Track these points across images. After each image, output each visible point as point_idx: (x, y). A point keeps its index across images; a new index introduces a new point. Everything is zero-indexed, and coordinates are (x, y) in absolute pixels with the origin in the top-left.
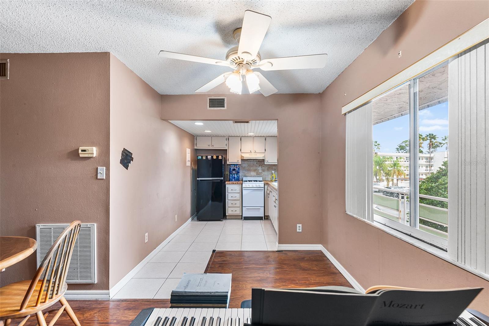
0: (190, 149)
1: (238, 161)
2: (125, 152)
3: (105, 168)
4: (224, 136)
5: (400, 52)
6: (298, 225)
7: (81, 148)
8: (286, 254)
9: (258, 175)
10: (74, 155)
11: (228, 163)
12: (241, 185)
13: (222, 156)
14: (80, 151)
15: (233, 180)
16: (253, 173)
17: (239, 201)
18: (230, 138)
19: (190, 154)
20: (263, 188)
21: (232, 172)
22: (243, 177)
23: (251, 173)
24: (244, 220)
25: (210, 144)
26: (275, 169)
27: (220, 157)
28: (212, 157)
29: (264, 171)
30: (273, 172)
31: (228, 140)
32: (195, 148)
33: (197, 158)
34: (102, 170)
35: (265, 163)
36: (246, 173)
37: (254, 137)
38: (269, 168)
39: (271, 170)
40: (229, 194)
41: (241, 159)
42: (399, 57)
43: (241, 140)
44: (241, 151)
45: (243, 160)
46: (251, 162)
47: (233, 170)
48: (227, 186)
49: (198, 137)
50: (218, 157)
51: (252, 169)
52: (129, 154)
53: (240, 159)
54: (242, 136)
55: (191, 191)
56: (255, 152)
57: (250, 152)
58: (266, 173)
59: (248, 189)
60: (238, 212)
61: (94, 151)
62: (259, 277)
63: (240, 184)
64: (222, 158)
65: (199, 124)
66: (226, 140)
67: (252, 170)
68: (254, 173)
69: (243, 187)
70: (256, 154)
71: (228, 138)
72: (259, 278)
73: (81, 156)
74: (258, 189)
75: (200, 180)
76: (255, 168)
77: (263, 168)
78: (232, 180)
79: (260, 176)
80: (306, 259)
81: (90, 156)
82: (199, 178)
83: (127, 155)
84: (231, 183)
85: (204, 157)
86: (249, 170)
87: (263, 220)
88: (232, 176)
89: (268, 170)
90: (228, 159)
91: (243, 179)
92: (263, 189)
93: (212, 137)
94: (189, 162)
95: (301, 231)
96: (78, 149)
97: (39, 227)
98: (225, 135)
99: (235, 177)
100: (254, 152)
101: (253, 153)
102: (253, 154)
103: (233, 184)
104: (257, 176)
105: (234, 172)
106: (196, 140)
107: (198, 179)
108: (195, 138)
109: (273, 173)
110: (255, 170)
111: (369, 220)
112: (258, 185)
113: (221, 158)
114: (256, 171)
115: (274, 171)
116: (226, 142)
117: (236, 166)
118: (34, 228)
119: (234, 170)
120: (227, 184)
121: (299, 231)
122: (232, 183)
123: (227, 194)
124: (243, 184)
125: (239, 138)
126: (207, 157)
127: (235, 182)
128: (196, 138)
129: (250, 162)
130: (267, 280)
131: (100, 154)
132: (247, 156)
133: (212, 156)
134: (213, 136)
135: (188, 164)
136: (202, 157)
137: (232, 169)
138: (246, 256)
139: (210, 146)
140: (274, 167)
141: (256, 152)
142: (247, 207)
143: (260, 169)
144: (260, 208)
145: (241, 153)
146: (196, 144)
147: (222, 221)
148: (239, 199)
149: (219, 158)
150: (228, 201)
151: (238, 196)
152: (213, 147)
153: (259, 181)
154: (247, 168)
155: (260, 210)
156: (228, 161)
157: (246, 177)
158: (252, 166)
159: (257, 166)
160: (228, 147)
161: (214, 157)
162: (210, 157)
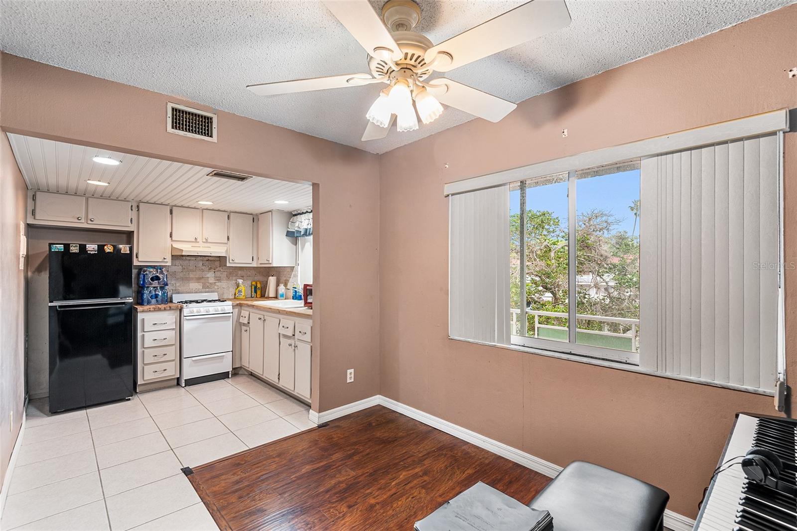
0: (24, 225)
1: (164, 259)
4: (125, 200)
5: (566, 131)
6: (349, 371)
8: (338, 427)
9: (207, 288)
11: (136, 263)
12: (178, 312)
15: (154, 301)
16: (194, 285)
17: (174, 347)
18: (141, 205)
21: (151, 285)
23: (190, 284)
24: (185, 386)
25: (83, 215)
26: (243, 277)
28: (100, 247)
29: (219, 279)
30: (240, 281)
31: (138, 210)
32: (30, 220)
33: (50, 248)
35: (228, 265)
36: (178, 284)
37: (203, 210)
38: (230, 273)
39: (234, 278)
40: (146, 334)
41: (172, 256)
42: (564, 136)
43: (171, 214)
44: (171, 237)
45: (177, 257)
46: (192, 262)
47: (152, 279)
48: (140, 316)
49: (38, 194)
51: (191, 276)
53: (170, 255)
54: (175, 206)
56: (207, 241)
58: (224, 284)
59: (193, 317)
60: (171, 371)
62: (340, 482)
63: (177, 308)
64: (130, 250)
65: (106, 160)
66: (132, 210)
67: (192, 279)
68: (196, 284)
69: (183, 315)
70: (208, 245)
71: (138, 206)
72: (343, 486)
74: (221, 317)
76: (198, 274)
77: (218, 274)
78: (149, 302)
79: (211, 290)
80: (374, 424)
84: (151, 309)
86: (186, 279)
87: (229, 378)
88: (150, 292)
89: (228, 278)
90: (137, 255)
92: (231, 316)
93: (90, 200)
95: (352, 380)
99: (157, 295)
100: (205, 241)
101: (201, 242)
102: (201, 244)
103: (160, 309)
104: (204, 290)
105: (156, 284)
106: (35, 200)
108: (31, 194)
109: (241, 283)
110: (199, 279)
111: (502, 342)
112: (220, 308)
114: (202, 281)
115: (241, 279)
116: (134, 214)
117: (161, 269)
119: (154, 279)
120: (143, 311)
121: (351, 381)
122: (155, 308)
123: (139, 334)
124: (183, 310)
125: (168, 208)
126: (83, 247)
127: (163, 306)
128: (35, 195)
129: (187, 262)
130: (358, 483)
132: (187, 249)
133: (98, 245)
134: (93, 196)
135: (22, 264)
136: (66, 246)
137: (150, 276)
138: (274, 456)
139: (83, 221)
140: (239, 272)
141: (209, 241)
142: (194, 359)
143: (210, 276)
144: (223, 356)
145: (173, 241)
146: (34, 210)
147: (129, 400)
148: (173, 343)
150: (143, 351)
151: (171, 336)
152: (89, 222)
153: (210, 301)
154: (181, 275)
155: (223, 358)
156: (137, 257)
157: (179, 293)
158: (192, 271)
159: (203, 271)
160: (136, 226)
161: (106, 247)
162: (96, 247)
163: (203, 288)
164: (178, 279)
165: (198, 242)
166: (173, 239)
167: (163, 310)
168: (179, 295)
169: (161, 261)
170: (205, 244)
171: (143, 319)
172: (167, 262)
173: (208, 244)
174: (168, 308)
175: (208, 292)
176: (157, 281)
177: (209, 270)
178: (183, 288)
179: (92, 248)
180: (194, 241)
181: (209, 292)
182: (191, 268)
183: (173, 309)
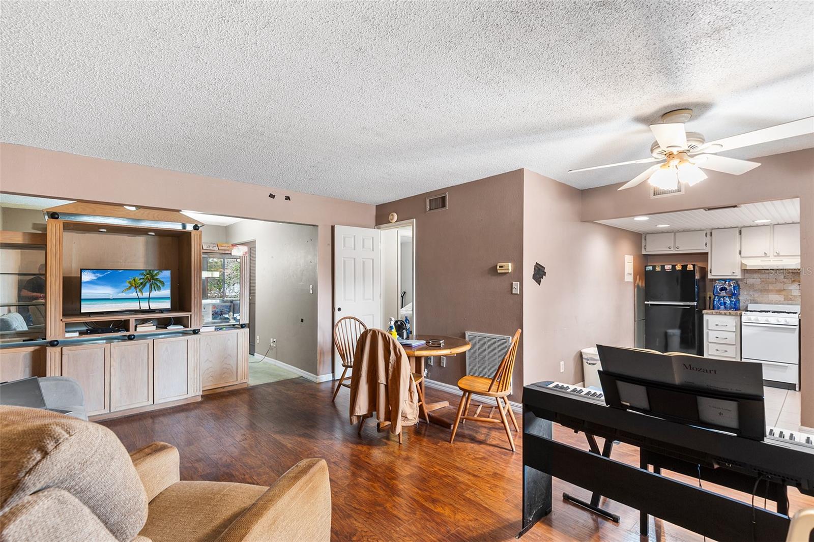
0: (632, 256)
1: (733, 273)
2: (537, 267)
3: (519, 283)
4: (701, 230)
7: (499, 264)
9: (789, 300)
10: (494, 271)
11: (710, 277)
12: (739, 318)
13: (694, 266)
14: (498, 267)
15: (722, 307)
16: (774, 297)
17: (735, 347)
18: (714, 231)
19: (632, 263)
20: (798, 327)
21: (720, 294)
22: (747, 302)
23: (771, 296)
25: (672, 245)
27: (690, 267)
28: (674, 267)
31: (711, 236)
32: (644, 252)
33: (645, 269)
34: (516, 285)
36: (756, 295)
37: (775, 226)
40: (710, 332)
41: (742, 270)
43: (740, 234)
44: (740, 254)
45: (745, 271)
48: (705, 317)
49: (647, 236)
50: (684, 267)
51: (771, 287)
52: (541, 268)
53: (740, 270)
54: (744, 227)
55: (635, 321)
56: (778, 255)
57: (763, 255)
59: (756, 324)
61: (510, 267)
63: (736, 315)
64: (694, 268)
65: (642, 218)
66: (706, 236)
67: (772, 290)
68: (777, 296)
69: (743, 320)
71: (711, 233)
73: (499, 271)
74: (780, 328)
75: (651, 304)
76: (779, 286)
78: (719, 308)
79: (794, 302)
81: (506, 271)
82: (648, 301)
83: (539, 269)
84: (714, 313)
85: (657, 268)
86: (765, 291)
87: (795, 390)
88: (719, 300)
90: (711, 270)
91: (747, 307)
92: (795, 329)
93: (677, 234)
94: (630, 276)
96: (497, 265)
97: (468, 334)
98: (703, 228)
99: (725, 303)
100: (776, 254)
101: (772, 256)
102: (772, 258)
103: (720, 314)
104: (784, 302)
105: (723, 293)
106: (645, 240)
107: (646, 303)
108: (643, 236)
110: (779, 291)
112: (788, 320)
113: (692, 269)
114: (784, 293)
116: (706, 240)
117: (729, 282)
118: (464, 335)
119: (722, 289)
120: (707, 314)
122: (716, 312)
123: (705, 331)
124: (742, 316)
125: (737, 230)
126: (663, 267)
127: (725, 311)
128: (645, 237)
131: (514, 270)
132: (752, 264)
133: (672, 265)
134: (678, 231)
135: (629, 279)
136: (654, 267)
137: (719, 287)
139: (672, 249)
141: (781, 255)
143: (794, 288)
144: (787, 367)
145: (741, 257)
146: (645, 246)
148: (734, 343)
149: (688, 269)
150: (708, 345)
151: (732, 337)
152: (677, 249)
153: (788, 313)
154: (760, 287)
155: (786, 369)
156: (711, 272)
157: (757, 303)
158: (772, 283)
159: (785, 283)
160: (710, 248)
161: (676, 266)
162: (670, 267)
163: (784, 300)
164: (756, 290)
165: (769, 257)
166: (742, 256)
167: (723, 315)
168: (757, 305)
169: (730, 274)
170: (776, 258)
171: (708, 320)
172: (737, 276)
173: (781, 257)
174: (728, 314)
175: (790, 304)
176: (724, 291)
177: (792, 282)
178: (762, 299)
179: (668, 267)
180: (764, 255)
181: (792, 305)
182: (770, 280)
183: (732, 315)
